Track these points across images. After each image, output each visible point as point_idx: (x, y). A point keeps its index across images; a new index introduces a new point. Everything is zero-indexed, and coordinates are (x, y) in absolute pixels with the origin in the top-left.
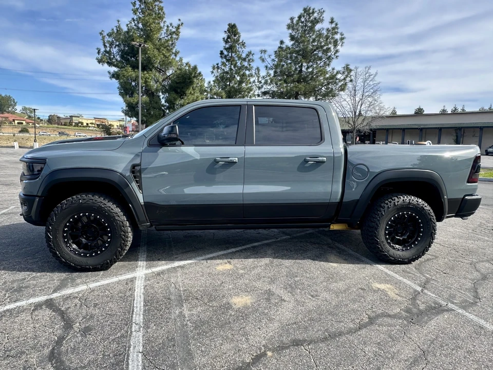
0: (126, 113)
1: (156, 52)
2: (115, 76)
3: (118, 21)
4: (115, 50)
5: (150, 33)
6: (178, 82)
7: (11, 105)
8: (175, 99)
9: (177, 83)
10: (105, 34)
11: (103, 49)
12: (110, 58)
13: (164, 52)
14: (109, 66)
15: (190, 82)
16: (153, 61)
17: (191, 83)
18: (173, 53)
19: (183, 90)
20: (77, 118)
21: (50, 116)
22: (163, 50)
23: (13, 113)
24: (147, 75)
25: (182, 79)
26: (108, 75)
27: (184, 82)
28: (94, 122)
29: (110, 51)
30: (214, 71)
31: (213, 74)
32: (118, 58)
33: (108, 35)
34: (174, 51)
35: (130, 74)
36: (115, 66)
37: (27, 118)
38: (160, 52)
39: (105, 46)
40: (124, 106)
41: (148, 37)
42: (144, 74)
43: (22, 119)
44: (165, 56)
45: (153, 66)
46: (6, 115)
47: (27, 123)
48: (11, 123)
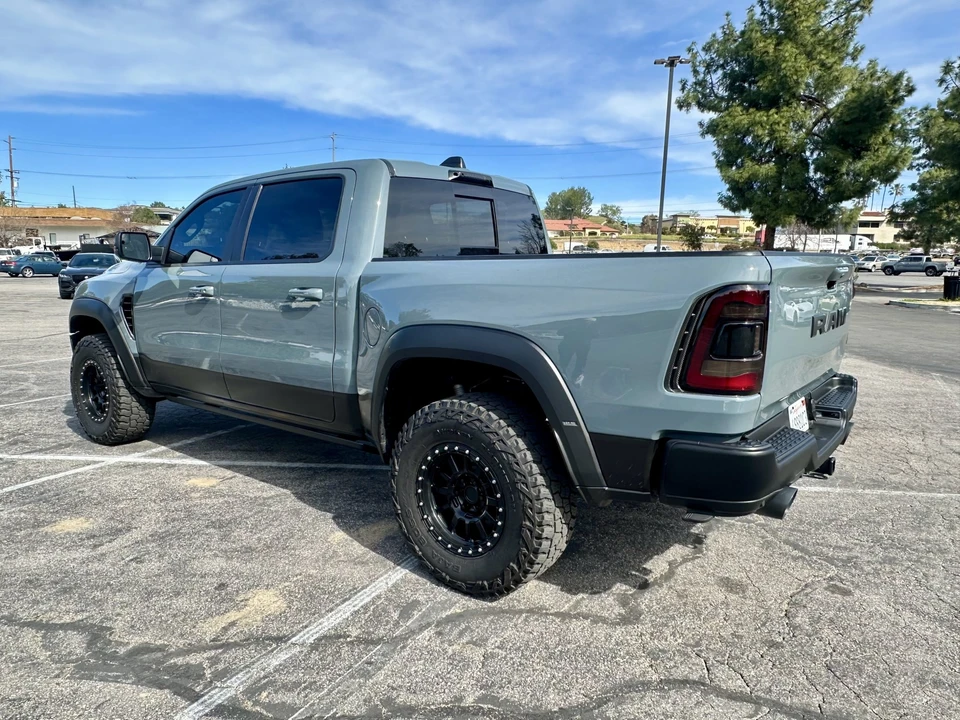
0: (727, 203)
1: (802, 61)
2: (712, 129)
3: (728, 15)
4: (716, 77)
5: (792, 22)
6: (848, 119)
7: (585, 203)
8: (840, 162)
9: (846, 123)
10: (698, 48)
11: (691, 80)
12: (704, 96)
13: (823, 57)
14: (703, 111)
15: (882, 116)
16: (792, 84)
17: (886, 116)
18: (848, 54)
19: (863, 137)
20: (685, 219)
21: (645, 217)
22: (820, 53)
23: (586, 217)
24: (776, 116)
25: (857, 110)
26: (699, 129)
27: (865, 119)
28: (715, 224)
29: (704, 81)
30: (948, 77)
31: (944, 86)
32: (722, 92)
33: (704, 49)
34: (851, 49)
35: (736, 120)
36: (714, 108)
37: (605, 225)
38: (812, 59)
39: (696, 72)
40: (724, 189)
41: (789, 33)
42: (767, 116)
43: (597, 226)
44: (823, 65)
45: (794, 96)
46: (576, 220)
47: (603, 233)
48: (580, 234)
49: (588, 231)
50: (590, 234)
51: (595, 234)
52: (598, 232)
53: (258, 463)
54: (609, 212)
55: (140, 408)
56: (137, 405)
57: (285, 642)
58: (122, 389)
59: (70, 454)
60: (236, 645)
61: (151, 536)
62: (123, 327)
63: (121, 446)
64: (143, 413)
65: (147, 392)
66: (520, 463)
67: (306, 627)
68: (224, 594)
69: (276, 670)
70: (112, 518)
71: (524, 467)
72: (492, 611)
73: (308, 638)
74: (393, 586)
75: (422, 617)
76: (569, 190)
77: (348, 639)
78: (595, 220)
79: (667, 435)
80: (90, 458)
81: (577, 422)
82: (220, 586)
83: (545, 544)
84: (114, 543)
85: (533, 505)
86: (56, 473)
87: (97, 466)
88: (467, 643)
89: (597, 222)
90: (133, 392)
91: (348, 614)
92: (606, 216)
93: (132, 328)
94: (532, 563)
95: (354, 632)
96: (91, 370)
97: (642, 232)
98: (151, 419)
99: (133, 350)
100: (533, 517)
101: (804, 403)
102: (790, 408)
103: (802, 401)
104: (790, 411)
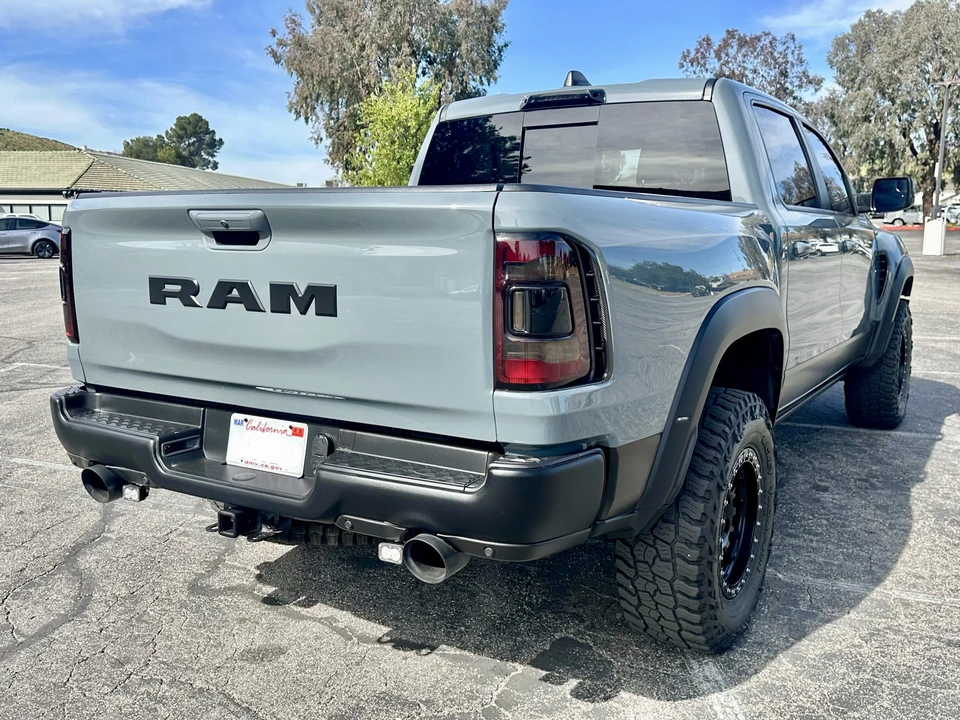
101: (298, 433)
102: (236, 416)
103: (291, 427)
104: (236, 421)
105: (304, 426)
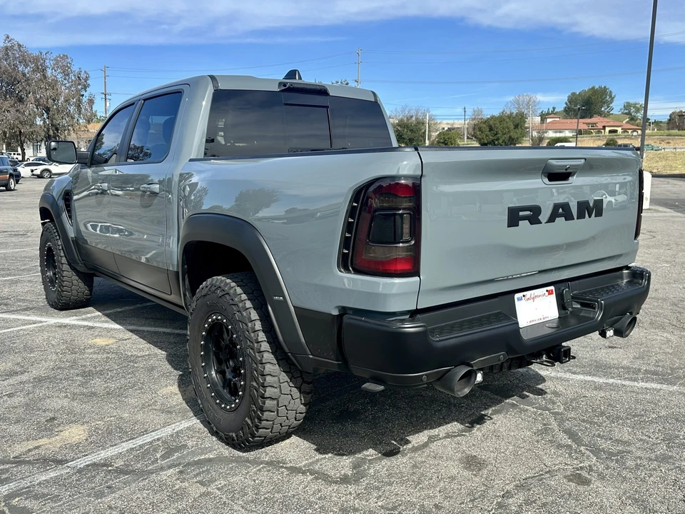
7: (606, 102)
21: (673, 114)
23: (607, 115)
37: (627, 122)
43: (618, 124)
46: (596, 119)
47: (625, 131)
48: (599, 132)
49: (608, 129)
50: (610, 132)
51: (616, 131)
52: (619, 130)
53: (157, 329)
54: (633, 110)
55: (80, 281)
56: (77, 278)
57: (63, 465)
58: (64, 266)
59: (28, 315)
60: (29, 462)
61: (34, 378)
62: (65, 216)
63: (67, 312)
64: (82, 285)
65: (81, 268)
66: (250, 331)
67: (87, 455)
68: (50, 425)
69: (40, 484)
70: (18, 364)
71: (252, 335)
72: (238, 460)
73: (81, 464)
74: (177, 432)
75: (178, 458)
76: (589, 90)
77: (110, 468)
78: (617, 118)
79: (344, 310)
80: (39, 319)
81: (284, 298)
82: (50, 419)
83: (269, 403)
84: (5, 382)
85: (258, 367)
86: (8, 328)
87: (40, 325)
88: (196, 482)
89: (618, 120)
90: (73, 269)
91: (125, 449)
92: (629, 114)
93: (70, 217)
94: (260, 420)
95: (119, 463)
96: (50, 250)
97: (668, 129)
98: (91, 290)
99: (72, 234)
100: (258, 378)
101: (550, 293)
102: (517, 296)
103: (547, 291)
104: (518, 299)
105: (552, 288)
